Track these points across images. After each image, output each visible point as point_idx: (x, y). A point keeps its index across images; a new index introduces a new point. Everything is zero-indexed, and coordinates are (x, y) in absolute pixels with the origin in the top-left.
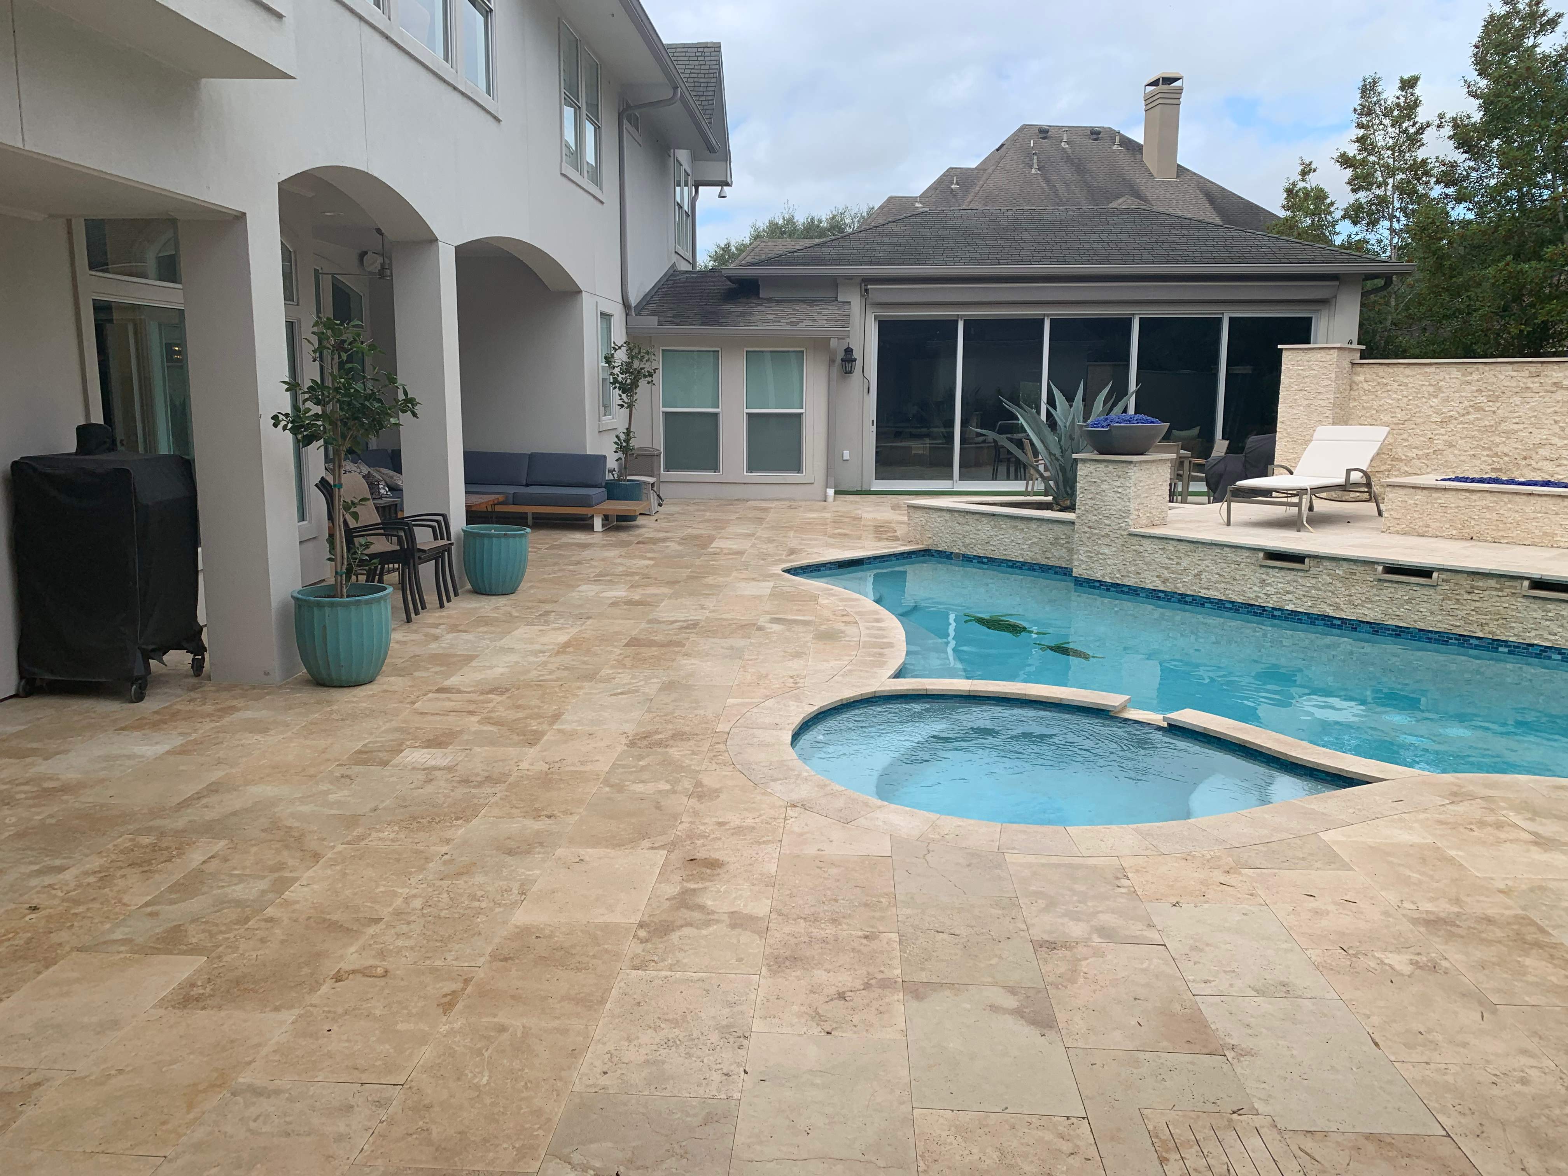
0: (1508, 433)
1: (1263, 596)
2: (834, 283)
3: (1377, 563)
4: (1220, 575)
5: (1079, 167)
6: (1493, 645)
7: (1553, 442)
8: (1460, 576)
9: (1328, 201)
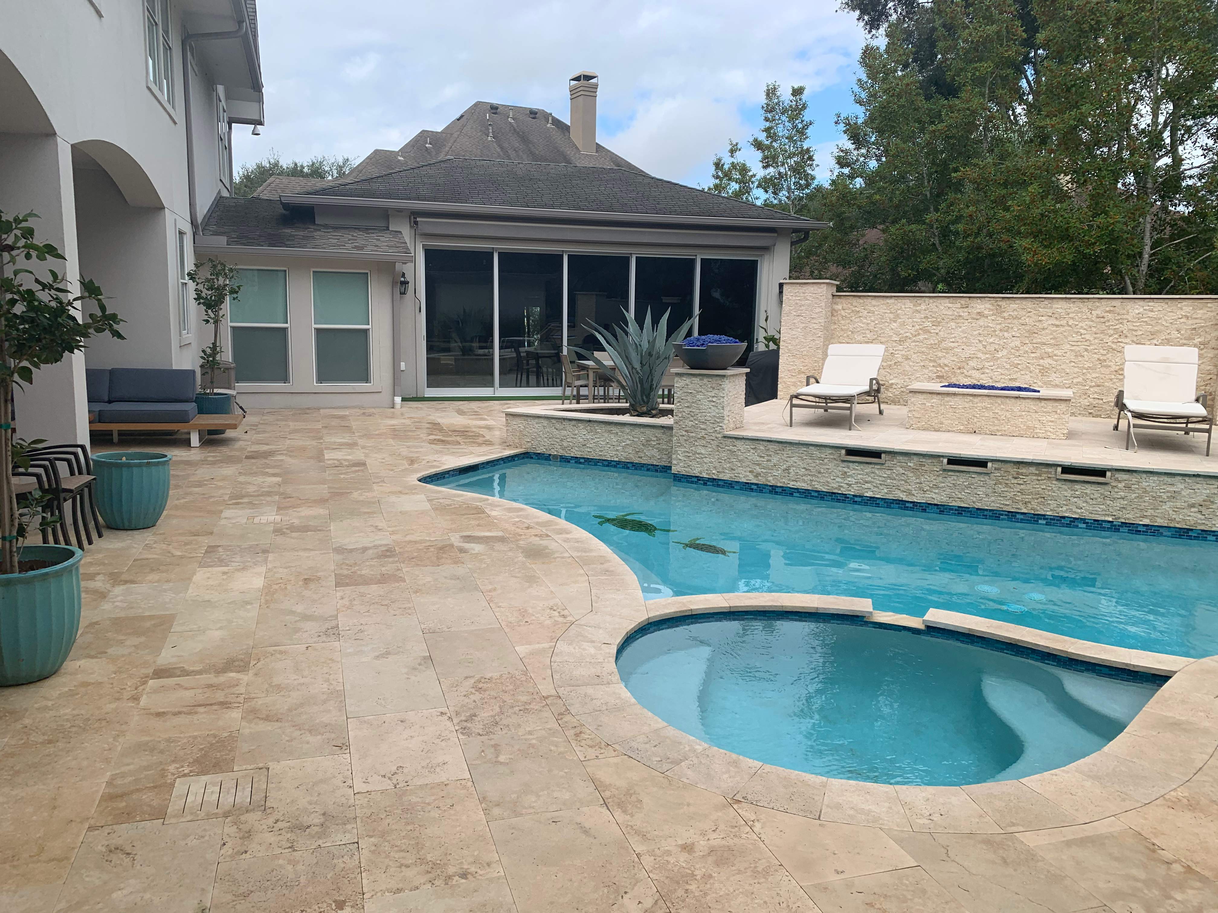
0: (947, 350)
1: (845, 486)
2: (385, 215)
3: (943, 456)
4: (806, 469)
5: (524, 139)
6: (1034, 518)
7: (979, 356)
8: (1008, 465)
9: (750, 174)
